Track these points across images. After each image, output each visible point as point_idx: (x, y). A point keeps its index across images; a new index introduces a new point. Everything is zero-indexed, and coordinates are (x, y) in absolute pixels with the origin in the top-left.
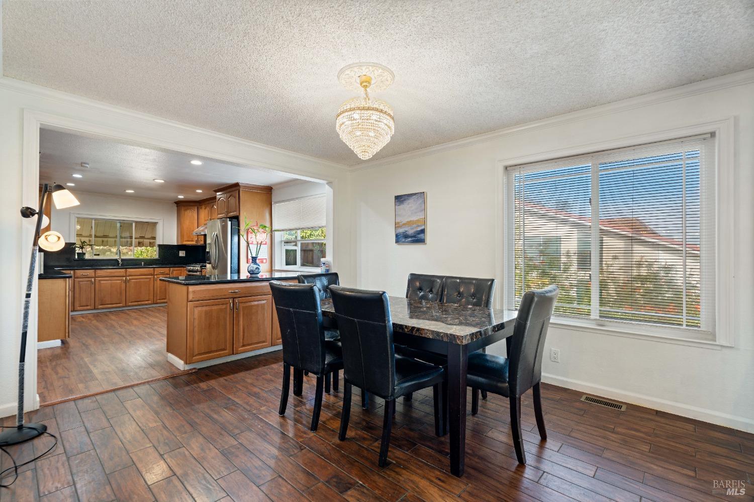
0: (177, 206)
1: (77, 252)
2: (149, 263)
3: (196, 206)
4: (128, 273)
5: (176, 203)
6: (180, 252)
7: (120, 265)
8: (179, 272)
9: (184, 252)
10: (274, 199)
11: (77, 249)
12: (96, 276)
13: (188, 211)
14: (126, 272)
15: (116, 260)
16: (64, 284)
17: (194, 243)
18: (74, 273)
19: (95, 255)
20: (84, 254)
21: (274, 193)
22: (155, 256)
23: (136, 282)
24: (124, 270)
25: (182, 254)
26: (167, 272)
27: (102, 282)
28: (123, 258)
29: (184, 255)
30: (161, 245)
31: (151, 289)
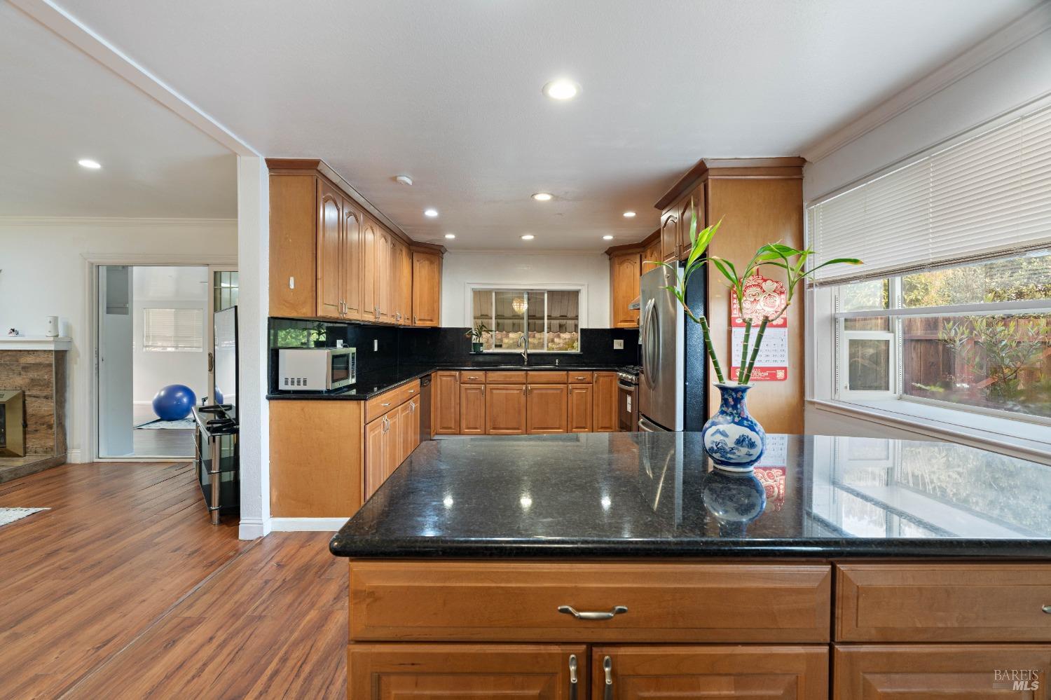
0: (610, 259)
1: (473, 341)
2: (566, 361)
3: (636, 254)
4: (529, 379)
5: (605, 252)
6: (615, 341)
7: (523, 364)
8: (606, 379)
9: (622, 341)
10: (809, 190)
11: (473, 337)
12: (487, 382)
13: (625, 265)
14: (527, 376)
15: (520, 355)
16: (358, 411)
18: (460, 375)
19: (495, 346)
21: (808, 172)
22: (577, 349)
23: (542, 394)
24: (523, 373)
25: (618, 345)
26: (589, 379)
27: (495, 391)
28: (529, 351)
29: (622, 348)
30: (585, 329)
31: (564, 407)
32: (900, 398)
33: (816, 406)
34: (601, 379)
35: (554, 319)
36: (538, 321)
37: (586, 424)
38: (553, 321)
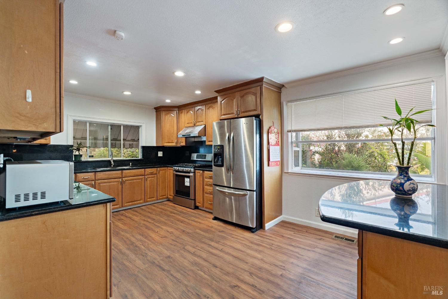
0: (156, 111)
1: (74, 154)
2: (136, 163)
3: (174, 111)
4: (124, 175)
5: (155, 108)
6: (158, 152)
7: (112, 166)
8: (164, 171)
9: (162, 152)
11: (74, 151)
12: (97, 179)
14: (122, 173)
15: (109, 161)
16: (104, 212)
17: (173, 144)
18: (76, 176)
19: (90, 156)
20: (81, 155)
22: (140, 157)
23: (131, 182)
24: (120, 172)
25: (160, 154)
26: (155, 172)
27: (101, 185)
28: (114, 159)
29: (162, 156)
30: (145, 146)
31: (143, 188)
32: (301, 169)
33: (289, 174)
34: (161, 172)
35: (127, 141)
36: (117, 142)
37: (154, 195)
38: (126, 142)
